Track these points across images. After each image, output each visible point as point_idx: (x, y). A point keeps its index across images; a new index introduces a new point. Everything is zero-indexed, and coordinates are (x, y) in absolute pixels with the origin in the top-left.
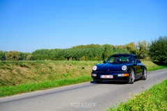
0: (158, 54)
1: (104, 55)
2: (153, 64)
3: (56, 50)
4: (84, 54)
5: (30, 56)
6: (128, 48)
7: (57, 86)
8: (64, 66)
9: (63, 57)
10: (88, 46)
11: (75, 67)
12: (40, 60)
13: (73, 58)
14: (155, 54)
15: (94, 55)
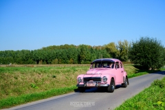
0: (140, 57)
3: (23, 51)
4: (57, 56)
6: (108, 49)
7: (23, 103)
8: (32, 75)
9: (31, 60)
10: (62, 47)
11: (45, 76)
12: (4, 63)
13: (43, 61)
14: (136, 58)
15: (69, 58)
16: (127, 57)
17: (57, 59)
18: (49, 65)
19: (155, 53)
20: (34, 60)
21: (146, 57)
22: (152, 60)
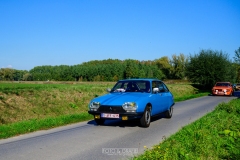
1: (125, 74)
3: (61, 67)
4: (99, 72)
5: (27, 74)
7: (62, 125)
8: (72, 93)
9: (71, 76)
10: (105, 62)
11: (86, 95)
12: (41, 80)
13: (84, 78)
14: (195, 75)
15: (113, 74)
16: (183, 75)
17: (99, 76)
18: (90, 83)
21: (207, 74)
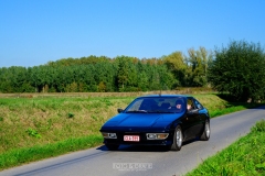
0: (229, 79)
1: (116, 79)
2: (219, 101)
4: (75, 77)
6: (169, 65)
9: (28, 85)
10: (84, 61)
11: (54, 114)
13: (50, 87)
14: (222, 80)
15: (97, 80)
16: (204, 78)
17: (75, 84)
18: (60, 95)
19: (258, 71)
20: (33, 85)
21: (240, 78)
22: (253, 84)
